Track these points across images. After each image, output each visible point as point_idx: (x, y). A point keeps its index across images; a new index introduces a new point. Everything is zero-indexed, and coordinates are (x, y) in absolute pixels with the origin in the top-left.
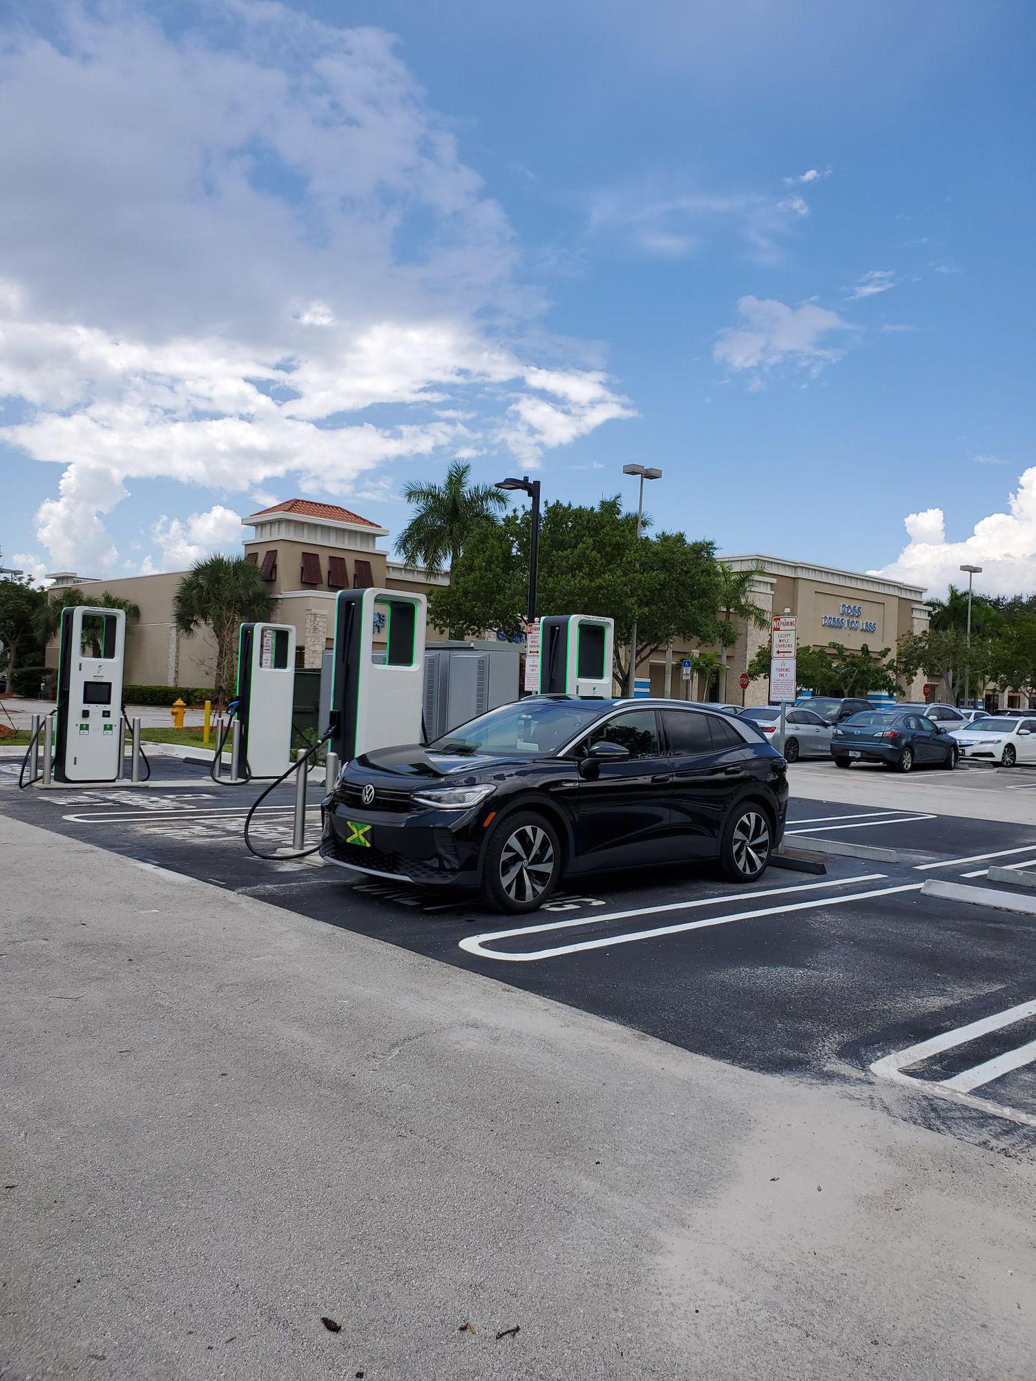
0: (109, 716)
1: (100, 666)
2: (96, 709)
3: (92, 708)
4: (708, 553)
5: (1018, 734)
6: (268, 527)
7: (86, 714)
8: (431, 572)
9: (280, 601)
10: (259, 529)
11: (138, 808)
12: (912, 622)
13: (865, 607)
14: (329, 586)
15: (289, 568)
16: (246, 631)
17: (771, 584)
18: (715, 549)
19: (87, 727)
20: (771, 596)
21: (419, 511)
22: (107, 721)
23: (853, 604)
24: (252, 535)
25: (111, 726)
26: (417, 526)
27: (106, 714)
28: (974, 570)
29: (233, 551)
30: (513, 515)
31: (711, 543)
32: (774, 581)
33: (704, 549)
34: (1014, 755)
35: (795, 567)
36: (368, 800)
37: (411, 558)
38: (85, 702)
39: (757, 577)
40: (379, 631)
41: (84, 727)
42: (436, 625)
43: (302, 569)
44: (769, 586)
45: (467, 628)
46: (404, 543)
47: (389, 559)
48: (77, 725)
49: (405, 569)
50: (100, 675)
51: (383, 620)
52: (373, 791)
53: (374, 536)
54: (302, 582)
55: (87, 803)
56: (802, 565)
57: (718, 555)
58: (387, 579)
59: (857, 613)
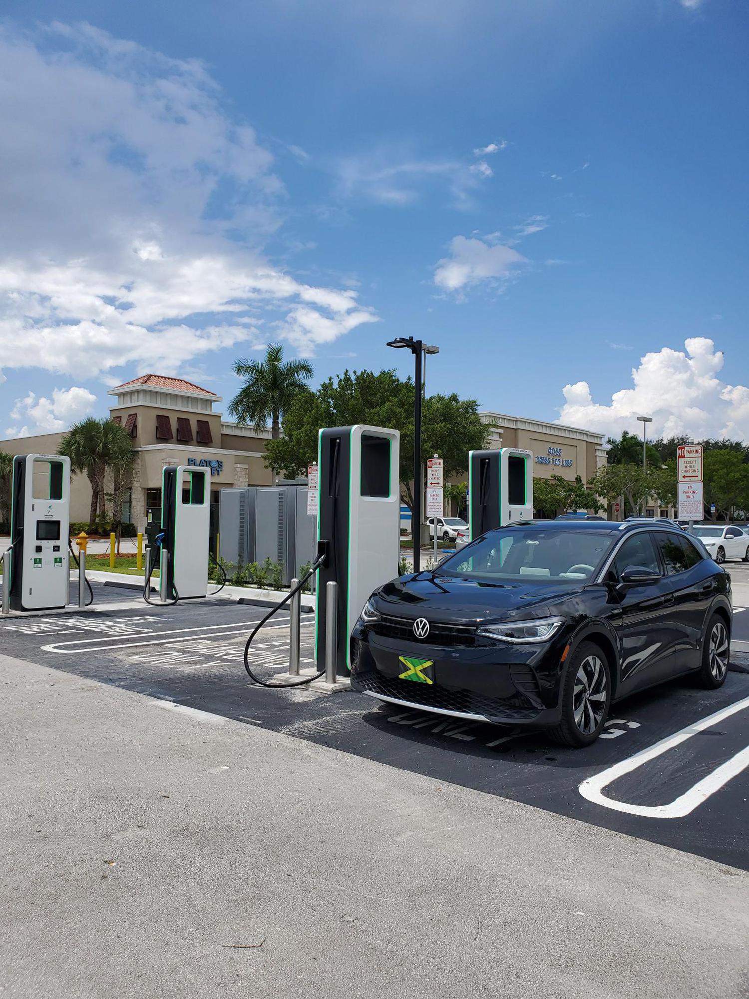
0: (59, 551)
1: (50, 507)
2: (48, 545)
3: (43, 543)
4: (473, 410)
5: (725, 538)
6: (129, 396)
7: (39, 549)
8: (258, 428)
9: (140, 453)
10: (122, 397)
11: (101, 634)
12: (596, 459)
13: (564, 449)
14: (178, 440)
15: (146, 427)
16: (169, 474)
17: (500, 433)
18: (478, 406)
19: (40, 561)
20: (500, 442)
21: (247, 381)
22: (57, 555)
23: (556, 447)
24: (116, 403)
25: (61, 559)
26: (246, 393)
27: (56, 549)
28: (646, 420)
29: (102, 416)
30: (329, 382)
31: (474, 402)
32: (502, 431)
33: (471, 406)
34: (724, 555)
35: (516, 421)
36: (422, 634)
37: (242, 419)
38: (38, 538)
39: (492, 429)
40: (218, 474)
41: (38, 561)
42: (273, 468)
43: (157, 428)
44: (498, 435)
45: (298, 469)
46: (236, 406)
47: (222, 419)
48: (31, 560)
49: (237, 427)
50: (50, 514)
51: (221, 466)
52: (428, 625)
53: (211, 401)
54: (157, 438)
55: (54, 631)
56: (521, 420)
57: (480, 411)
58: (221, 434)
59: (558, 454)
